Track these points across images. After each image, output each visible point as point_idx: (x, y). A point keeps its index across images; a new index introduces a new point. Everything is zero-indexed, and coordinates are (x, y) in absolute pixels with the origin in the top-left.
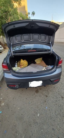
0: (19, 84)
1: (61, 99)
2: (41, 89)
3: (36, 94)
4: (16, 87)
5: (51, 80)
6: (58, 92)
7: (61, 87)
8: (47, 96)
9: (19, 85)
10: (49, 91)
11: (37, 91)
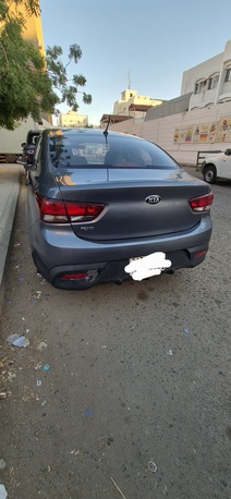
0: (102, 265)
1: (216, 305)
2: (151, 290)
3: (141, 303)
4: (87, 278)
5: (190, 250)
6: (203, 291)
7: (207, 278)
8: (176, 305)
9: (99, 271)
10: (176, 290)
11: (143, 296)
